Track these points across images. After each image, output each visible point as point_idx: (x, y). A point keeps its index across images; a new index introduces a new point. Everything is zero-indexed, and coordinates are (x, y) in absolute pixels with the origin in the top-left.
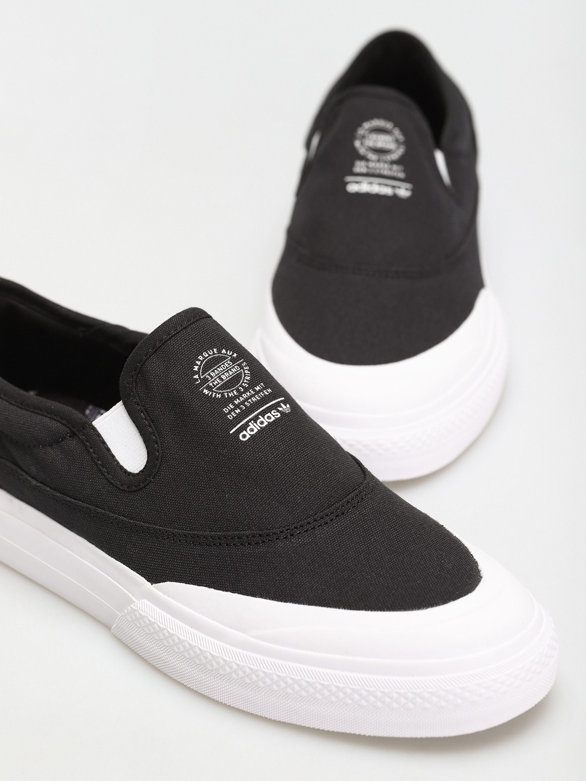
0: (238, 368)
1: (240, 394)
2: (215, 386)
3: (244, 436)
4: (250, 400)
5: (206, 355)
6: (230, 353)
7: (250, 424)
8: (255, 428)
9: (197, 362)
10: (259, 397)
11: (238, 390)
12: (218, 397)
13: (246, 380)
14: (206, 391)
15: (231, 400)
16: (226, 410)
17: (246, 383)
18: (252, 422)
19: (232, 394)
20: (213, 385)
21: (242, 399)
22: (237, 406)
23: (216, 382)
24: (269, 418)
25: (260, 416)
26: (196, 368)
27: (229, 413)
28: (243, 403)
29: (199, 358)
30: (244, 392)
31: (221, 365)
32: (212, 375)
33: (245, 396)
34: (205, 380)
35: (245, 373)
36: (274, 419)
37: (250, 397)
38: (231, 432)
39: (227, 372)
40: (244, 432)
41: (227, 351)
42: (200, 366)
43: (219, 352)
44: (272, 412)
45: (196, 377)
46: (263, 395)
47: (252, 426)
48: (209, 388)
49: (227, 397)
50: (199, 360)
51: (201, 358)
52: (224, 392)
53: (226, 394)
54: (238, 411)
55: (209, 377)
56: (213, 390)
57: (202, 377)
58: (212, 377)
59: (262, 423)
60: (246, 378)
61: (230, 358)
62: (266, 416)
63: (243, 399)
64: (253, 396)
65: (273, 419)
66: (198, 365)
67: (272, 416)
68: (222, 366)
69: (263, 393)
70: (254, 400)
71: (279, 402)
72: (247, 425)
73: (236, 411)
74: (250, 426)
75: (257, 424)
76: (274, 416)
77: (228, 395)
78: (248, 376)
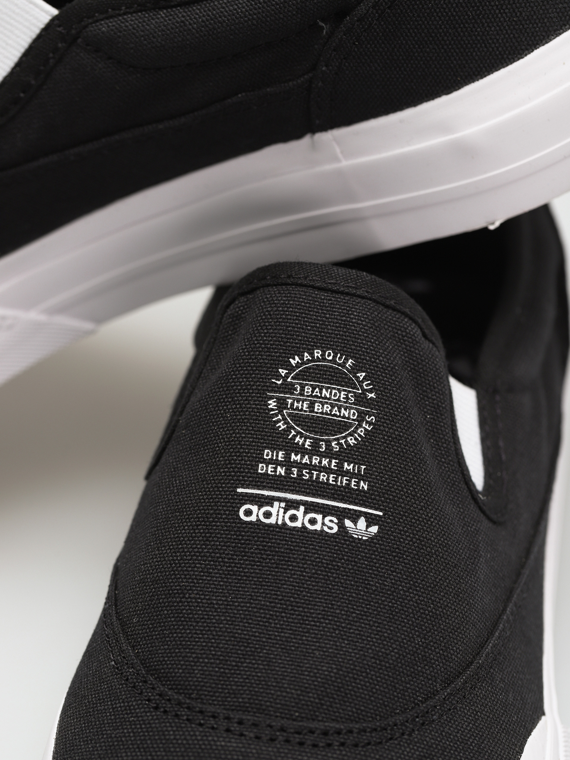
0: (354, 416)
1: (315, 451)
2: (292, 409)
3: (248, 513)
4: (315, 473)
5: (330, 355)
6: (368, 385)
7: (276, 504)
8: (277, 515)
10: (336, 481)
11: (315, 445)
12: (280, 427)
13: (346, 442)
14: (272, 404)
15: (290, 447)
16: (267, 454)
17: (341, 444)
18: (283, 505)
19: (302, 441)
20: (292, 404)
21: (306, 460)
22: (288, 464)
23: (300, 405)
24: (313, 522)
25: (302, 508)
26: (295, 361)
27: (268, 463)
28: (301, 466)
30: (322, 455)
31: (335, 389)
32: (306, 390)
33: (315, 460)
34: (289, 388)
35: (355, 431)
36: (320, 530)
38: (240, 490)
39: (333, 406)
40: (255, 508)
41: (366, 378)
42: (303, 363)
43: (355, 370)
44: (327, 519)
45: (283, 372)
46: (345, 482)
47: (274, 510)
48: (282, 404)
49: (290, 437)
50: (312, 354)
51: (318, 353)
52: (294, 429)
53: (293, 433)
54: (281, 471)
55: (298, 389)
56: (285, 411)
57: (289, 380)
58: (301, 394)
60: (349, 439)
61: (360, 392)
62: (310, 516)
63: (308, 462)
64: (328, 470)
65: (318, 527)
67: (320, 523)
68: (334, 391)
69: (350, 481)
70: (323, 477)
71: (366, 515)
72: (270, 501)
73: (279, 468)
74: (272, 507)
75: (285, 513)
76: (323, 524)
77: (295, 436)
78: (356, 439)
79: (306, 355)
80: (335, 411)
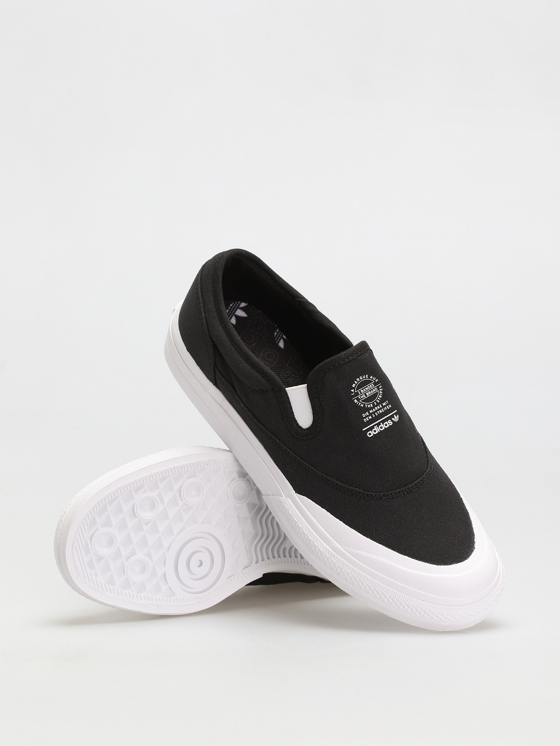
0: (376, 389)
1: (374, 406)
2: (361, 399)
4: (378, 412)
5: (361, 378)
6: (374, 379)
7: (375, 427)
8: (377, 430)
9: (355, 382)
10: (384, 410)
11: (373, 404)
12: (362, 406)
13: (380, 398)
14: (356, 401)
15: (368, 409)
16: (364, 415)
17: (379, 400)
18: (376, 426)
19: (370, 406)
20: (361, 398)
21: (374, 410)
22: (370, 414)
23: (363, 397)
24: (386, 425)
25: (381, 423)
26: (354, 386)
27: (365, 418)
28: (374, 413)
29: (357, 379)
30: (376, 406)
32: (362, 391)
33: (376, 408)
34: (357, 394)
35: (379, 393)
36: (389, 426)
37: (379, 410)
38: (363, 430)
39: (370, 391)
40: (370, 432)
41: (373, 377)
42: (356, 385)
43: (369, 377)
44: (388, 422)
45: (353, 391)
46: (386, 409)
47: (375, 429)
48: (358, 399)
49: (366, 407)
50: (357, 381)
51: (358, 379)
52: (365, 404)
53: (366, 405)
54: (370, 417)
55: (360, 393)
56: (360, 401)
57: (356, 392)
58: (361, 393)
59: (381, 428)
61: (374, 382)
62: (384, 424)
63: (375, 410)
64: (380, 409)
66: (355, 384)
67: (388, 424)
69: (387, 408)
70: (381, 411)
71: (394, 414)
72: (373, 427)
73: (369, 417)
74: (374, 428)
75: (378, 428)
76: (389, 424)
77: (367, 406)
78: (381, 395)
79: (356, 382)
80: (372, 392)
